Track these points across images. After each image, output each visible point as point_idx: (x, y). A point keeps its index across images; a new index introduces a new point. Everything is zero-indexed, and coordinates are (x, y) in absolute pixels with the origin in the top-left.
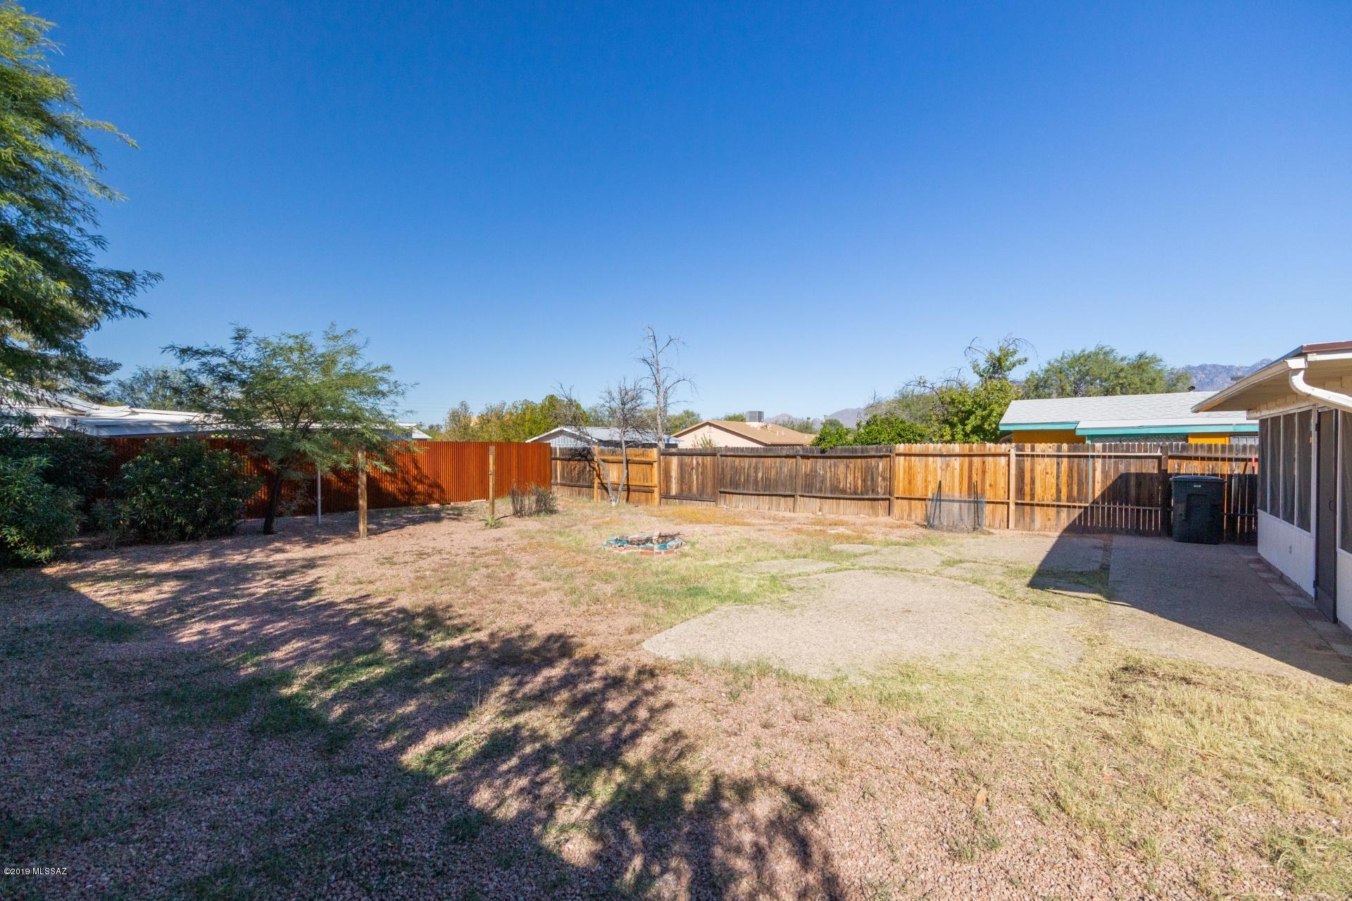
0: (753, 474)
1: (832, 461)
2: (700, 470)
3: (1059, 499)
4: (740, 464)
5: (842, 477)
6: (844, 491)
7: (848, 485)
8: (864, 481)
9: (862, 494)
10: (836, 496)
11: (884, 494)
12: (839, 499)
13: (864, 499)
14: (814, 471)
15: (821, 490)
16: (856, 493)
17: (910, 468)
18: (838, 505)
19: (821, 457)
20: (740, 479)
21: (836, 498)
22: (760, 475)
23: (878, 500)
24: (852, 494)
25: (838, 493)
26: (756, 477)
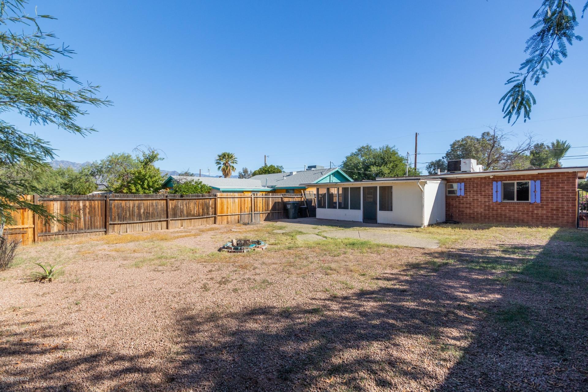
0: (136, 210)
1: (187, 201)
2: (87, 210)
3: (263, 211)
4: (126, 205)
5: (192, 208)
6: (193, 215)
7: (196, 212)
8: (203, 210)
9: (202, 216)
10: (189, 218)
11: (212, 215)
12: (191, 219)
13: (203, 218)
14: (176, 206)
15: (181, 216)
16: (199, 216)
17: (222, 203)
18: (191, 223)
19: (181, 200)
20: (126, 214)
21: (190, 219)
22: (142, 211)
23: (209, 217)
24: (197, 216)
25: (190, 216)
26: (139, 212)
